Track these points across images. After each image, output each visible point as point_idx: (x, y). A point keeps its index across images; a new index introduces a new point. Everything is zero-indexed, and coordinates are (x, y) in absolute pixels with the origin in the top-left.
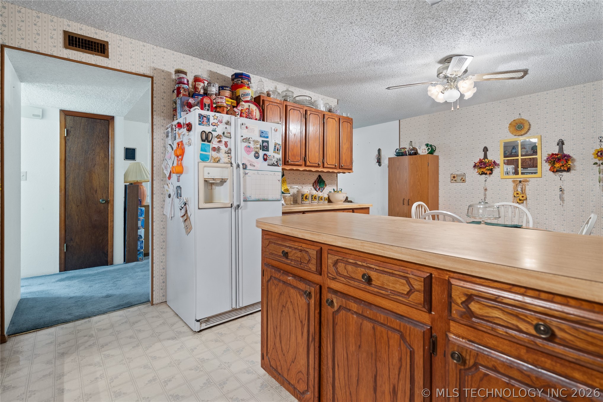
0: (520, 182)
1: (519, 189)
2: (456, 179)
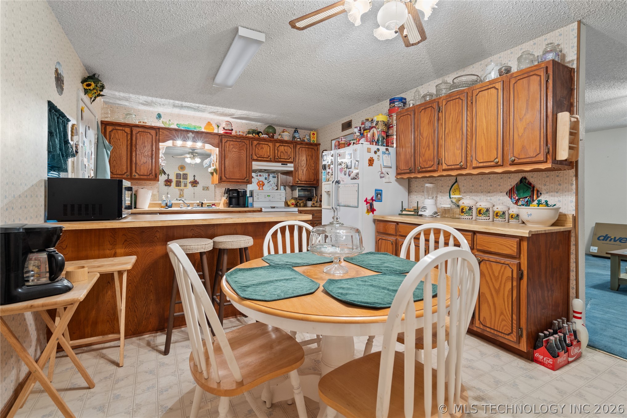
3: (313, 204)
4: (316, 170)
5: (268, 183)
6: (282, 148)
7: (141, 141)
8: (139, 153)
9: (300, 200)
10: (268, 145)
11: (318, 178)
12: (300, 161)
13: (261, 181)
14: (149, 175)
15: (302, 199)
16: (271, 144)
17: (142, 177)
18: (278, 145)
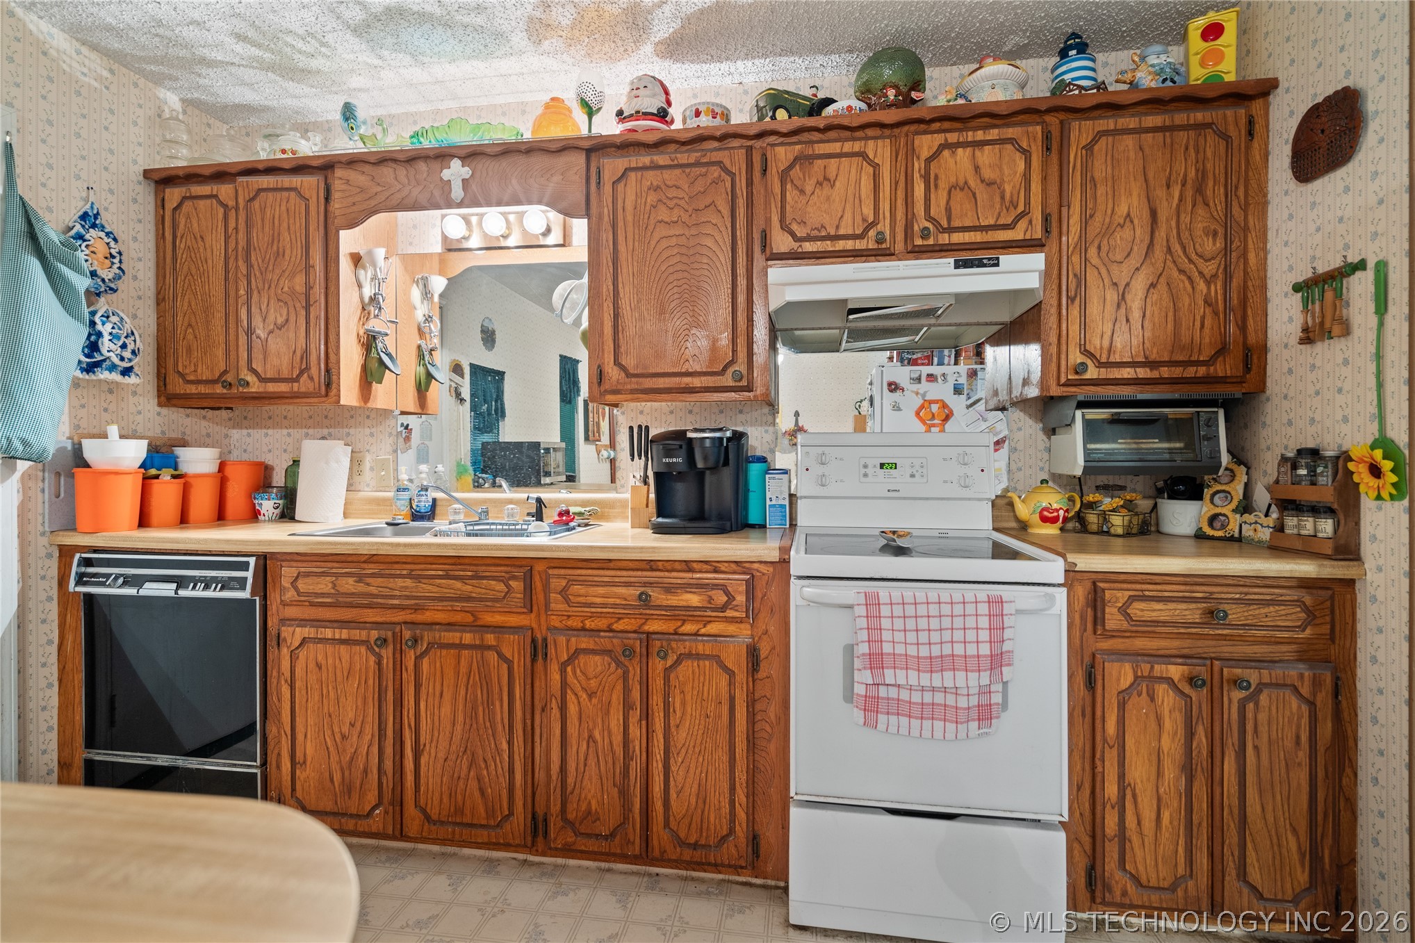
3: (1212, 520)
4: (1236, 282)
5: (969, 407)
6: (958, 164)
7: (267, 229)
8: (260, 286)
9: (1105, 489)
10: (862, 155)
11: (1252, 339)
12: (1096, 225)
13: (936, 402)
14: (297, 380)
15: (1123, 488)
16: (880, 150)
17: (272, 388)
18: (926, 143)
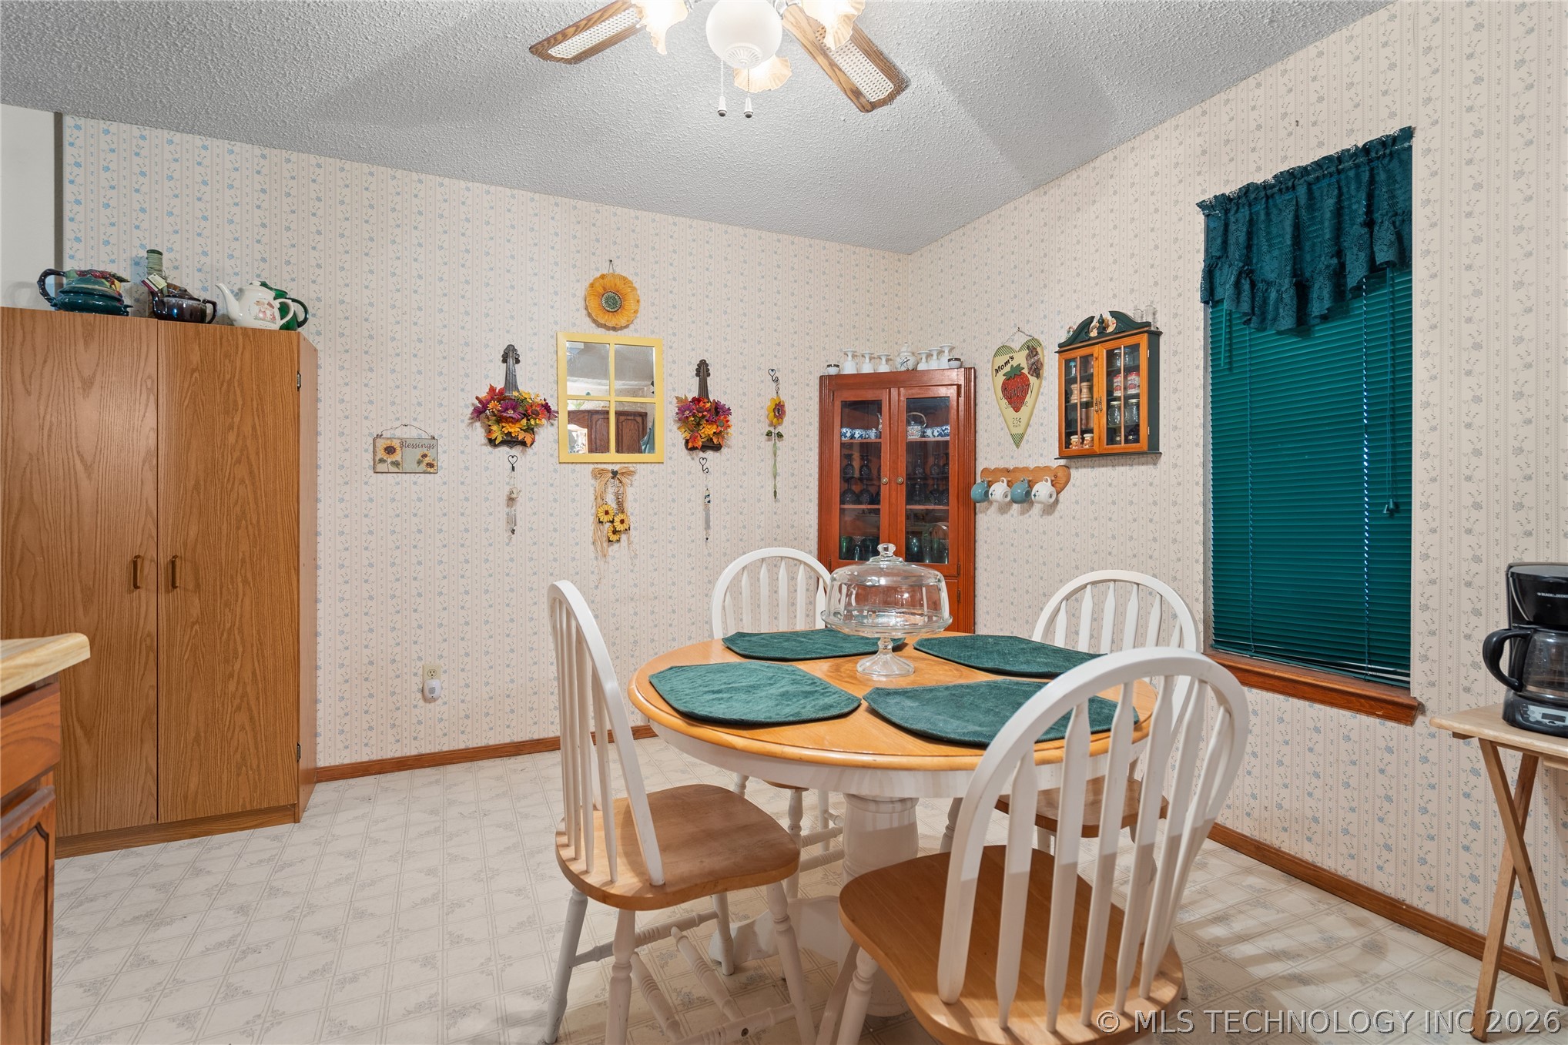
0: (615, 474)
1: (610, 499)
2: (397, 457)
